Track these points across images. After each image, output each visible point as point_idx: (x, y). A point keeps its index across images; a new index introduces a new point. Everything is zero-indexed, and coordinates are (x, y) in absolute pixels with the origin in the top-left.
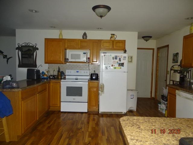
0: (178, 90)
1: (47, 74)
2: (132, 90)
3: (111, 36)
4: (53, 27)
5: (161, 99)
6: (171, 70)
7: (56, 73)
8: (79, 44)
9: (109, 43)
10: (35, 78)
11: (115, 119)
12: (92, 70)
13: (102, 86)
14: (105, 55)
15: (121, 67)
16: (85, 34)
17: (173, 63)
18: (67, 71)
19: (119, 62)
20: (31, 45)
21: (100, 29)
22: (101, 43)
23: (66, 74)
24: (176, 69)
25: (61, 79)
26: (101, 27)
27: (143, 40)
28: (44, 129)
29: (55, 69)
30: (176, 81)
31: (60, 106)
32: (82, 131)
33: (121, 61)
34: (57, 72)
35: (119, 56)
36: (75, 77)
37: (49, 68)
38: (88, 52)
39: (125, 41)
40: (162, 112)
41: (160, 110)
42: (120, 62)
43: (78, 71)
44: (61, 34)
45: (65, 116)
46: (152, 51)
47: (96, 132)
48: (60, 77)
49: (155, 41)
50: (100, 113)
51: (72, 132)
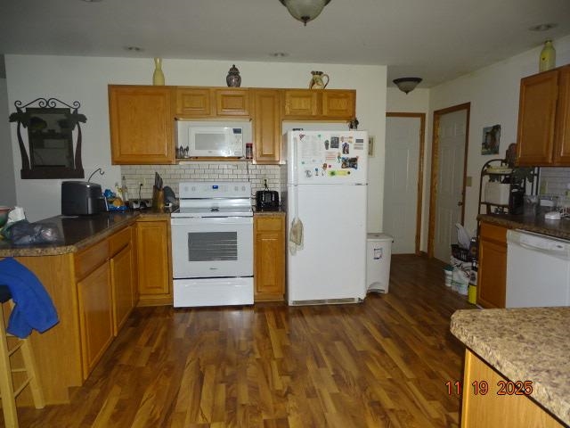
0: (511, 228)
1: (121, 196)
2: (377, 235)
3: (311, 77)
4: (134, 49)
5: (452, 257)
6: (484, 173)
7: (148, 194)
8: (220, 103)
9: (309, 99)
10: (90, 212)
11: (337, 318)
12: (258, 181)
13: (296, 226)
14: (302, 136)
15: (351, 170)
16: (234, 72)
17: (483, 153)
18: (182, 185)
19: (343, 156)
20: (59, 106)
21: (279, 56)
22: (285, 97)
23: (181, 194)
24: (498, 171)
25: (167, 210)
26: (282, 52)
27: (397, 89)
28: (142, 362)
29: (145, 182)
30: (499, 206)
31: (170, 293)
32: (257, 359)
33: (348, 153)
34: (152, 191)
35: (342, 138)
36: (209, 204)
37: (124, 178)
38: (247, 126)
39: (354, 92)
40: (457, 292)
41: (449, 285)
42: (345, 156)
43: (215, 184)
44: (158, 71)
45: (190, 321)
46: (418, 120)
47: (297, 360)
48: (162, 206)
49: (427, 91)
50: (290, 304)
51: (230, 363)
